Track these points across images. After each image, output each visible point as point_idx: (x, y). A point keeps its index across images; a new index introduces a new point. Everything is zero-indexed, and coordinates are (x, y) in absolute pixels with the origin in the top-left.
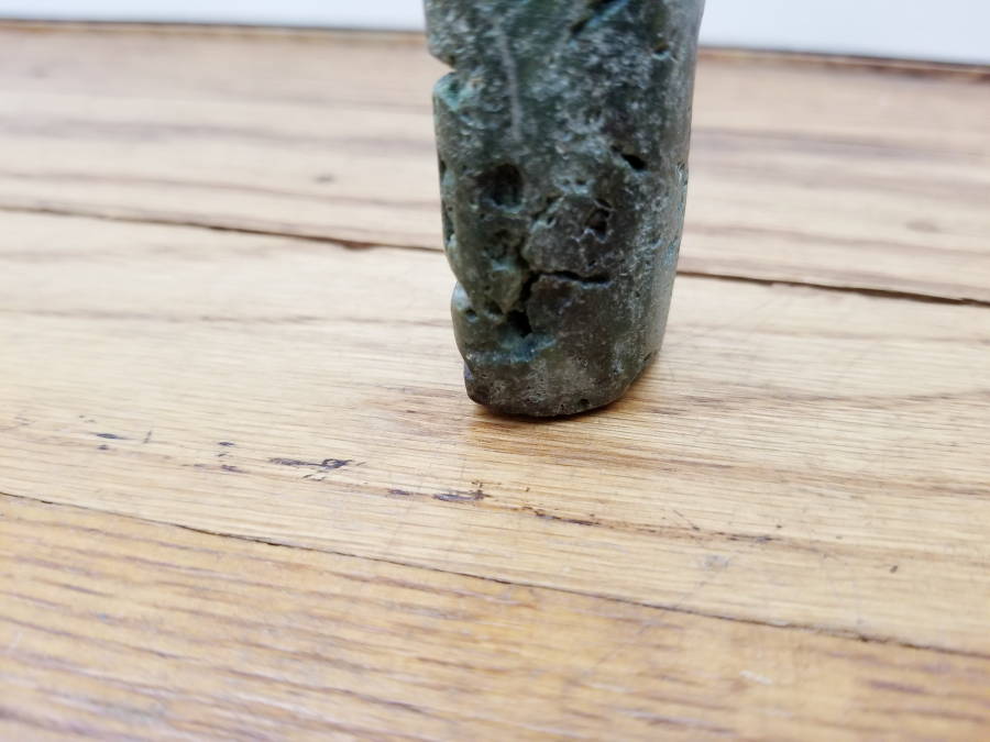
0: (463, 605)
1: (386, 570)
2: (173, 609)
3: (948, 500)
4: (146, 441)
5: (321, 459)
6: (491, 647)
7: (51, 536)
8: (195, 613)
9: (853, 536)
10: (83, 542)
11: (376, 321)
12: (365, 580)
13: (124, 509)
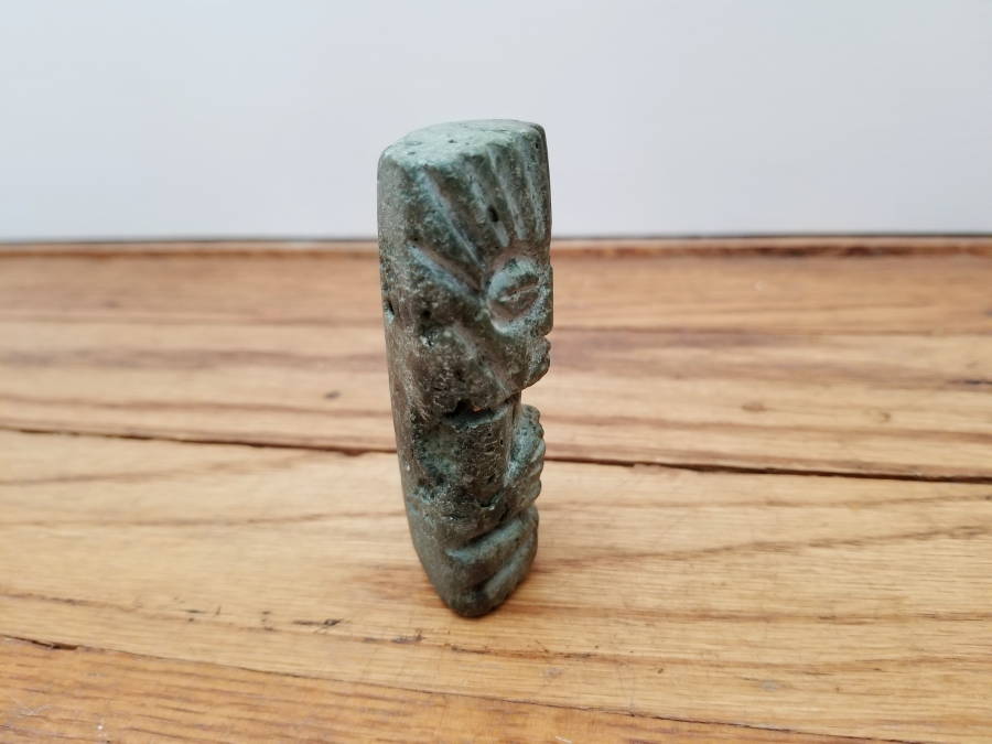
0: (403, 707)
1: (361, 689)
2: (239, 719)
3: (708, 624)
4: (218, 613)
5: (323, 621)
6: (418, 730)
7: (165, 680)
8: (252, 720)
9: (640, 651)
10: (185, 682)
11: (362, 515)
12: (348, 696)
13: (207, 659)
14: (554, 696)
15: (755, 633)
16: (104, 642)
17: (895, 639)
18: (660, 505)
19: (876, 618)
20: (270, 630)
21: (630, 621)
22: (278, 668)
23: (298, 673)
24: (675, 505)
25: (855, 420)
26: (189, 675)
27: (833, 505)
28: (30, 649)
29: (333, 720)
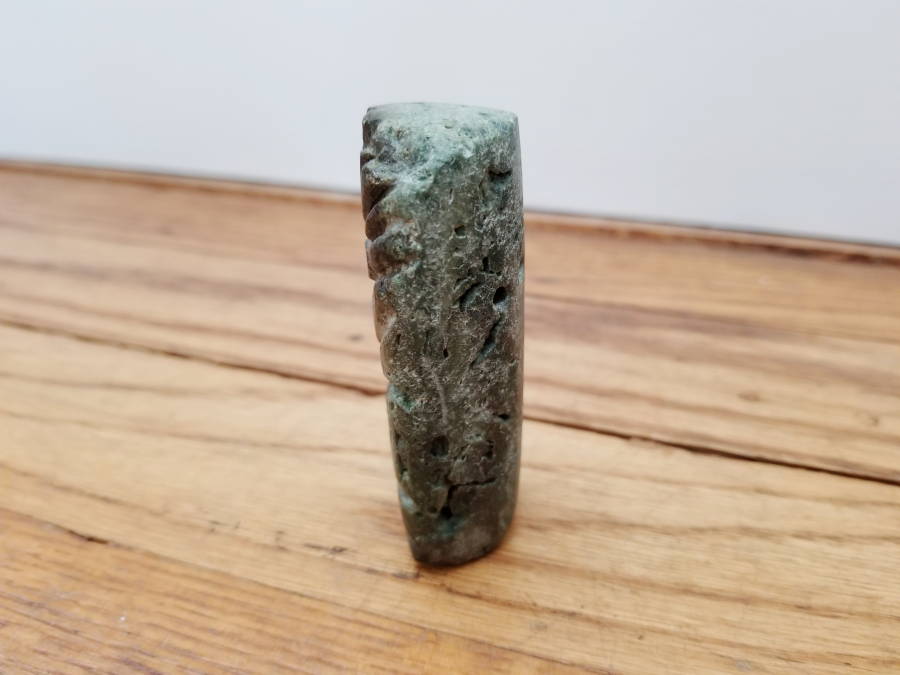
0: (397, 639)
1: (361, 616)
2: (249, 628)
3: (689, 599)
4: (237, 527)
5: (331, 546)
6: (410, 662)
7: (185, 583)
8: (259, 632)
9: (623, 616)
10: (200, 587)
12: (349, 621)
13: (224, 569)
14: (537, 647)
15: (734, 613)
16: (134, 540)
17: (866, 637)
18: (655, 480)
19: (851, 614)
20: (282, 549)
21: (615, 587)
22: (285, 586)
23: (305, 593)
24: (667, 482)
25: (847, 421)
26: (206, 582)
27: (818, 499)
28: (67, 538)
29: (333, 642)
